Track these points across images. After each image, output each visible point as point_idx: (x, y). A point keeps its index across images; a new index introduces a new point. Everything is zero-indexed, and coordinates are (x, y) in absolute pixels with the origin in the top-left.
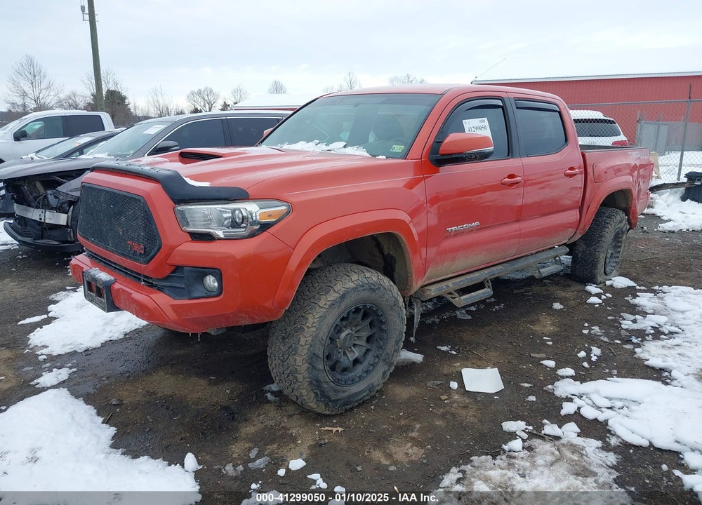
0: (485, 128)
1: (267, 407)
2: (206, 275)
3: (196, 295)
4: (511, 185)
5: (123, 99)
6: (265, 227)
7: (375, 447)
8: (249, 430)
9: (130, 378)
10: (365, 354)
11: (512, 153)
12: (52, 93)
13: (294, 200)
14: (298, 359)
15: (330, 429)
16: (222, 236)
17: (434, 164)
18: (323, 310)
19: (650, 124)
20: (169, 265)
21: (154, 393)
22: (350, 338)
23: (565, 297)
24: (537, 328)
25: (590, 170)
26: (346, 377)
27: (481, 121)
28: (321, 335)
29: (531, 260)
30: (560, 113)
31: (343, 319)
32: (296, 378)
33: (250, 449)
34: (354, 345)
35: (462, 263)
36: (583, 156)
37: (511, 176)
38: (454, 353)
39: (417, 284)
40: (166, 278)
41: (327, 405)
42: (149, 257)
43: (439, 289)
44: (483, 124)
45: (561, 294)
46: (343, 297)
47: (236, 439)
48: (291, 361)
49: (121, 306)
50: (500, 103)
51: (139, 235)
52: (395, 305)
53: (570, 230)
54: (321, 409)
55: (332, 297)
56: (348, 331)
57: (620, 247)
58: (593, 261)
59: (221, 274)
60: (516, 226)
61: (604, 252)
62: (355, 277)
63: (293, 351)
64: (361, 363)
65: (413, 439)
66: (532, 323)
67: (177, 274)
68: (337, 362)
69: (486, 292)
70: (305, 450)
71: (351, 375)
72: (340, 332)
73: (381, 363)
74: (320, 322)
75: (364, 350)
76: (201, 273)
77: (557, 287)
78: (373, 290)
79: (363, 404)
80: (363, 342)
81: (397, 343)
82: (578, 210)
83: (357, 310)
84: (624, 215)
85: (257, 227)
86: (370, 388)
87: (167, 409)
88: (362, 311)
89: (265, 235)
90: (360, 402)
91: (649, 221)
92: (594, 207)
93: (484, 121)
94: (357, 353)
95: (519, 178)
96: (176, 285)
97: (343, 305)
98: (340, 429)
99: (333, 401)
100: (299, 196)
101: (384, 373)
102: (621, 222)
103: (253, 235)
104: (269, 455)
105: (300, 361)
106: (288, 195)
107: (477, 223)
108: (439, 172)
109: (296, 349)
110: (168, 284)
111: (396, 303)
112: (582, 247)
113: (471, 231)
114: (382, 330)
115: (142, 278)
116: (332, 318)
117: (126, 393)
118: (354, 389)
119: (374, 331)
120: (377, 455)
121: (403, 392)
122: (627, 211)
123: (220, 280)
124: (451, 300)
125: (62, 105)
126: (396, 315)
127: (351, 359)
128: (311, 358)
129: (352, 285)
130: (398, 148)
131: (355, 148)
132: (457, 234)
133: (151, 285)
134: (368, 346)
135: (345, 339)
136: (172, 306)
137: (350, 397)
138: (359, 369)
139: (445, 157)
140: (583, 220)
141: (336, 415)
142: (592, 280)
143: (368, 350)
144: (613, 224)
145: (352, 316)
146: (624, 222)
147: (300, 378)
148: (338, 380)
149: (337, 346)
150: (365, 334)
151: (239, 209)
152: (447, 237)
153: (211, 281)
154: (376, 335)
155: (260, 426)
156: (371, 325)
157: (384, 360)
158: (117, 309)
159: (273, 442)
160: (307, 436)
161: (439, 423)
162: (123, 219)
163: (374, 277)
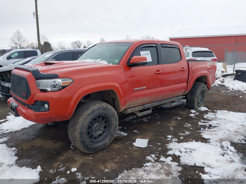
0: (149, 54)
1: (70, 151)
2: (45, 104)
3: (41, 110)
4: (158, 74)
5: (50, 45)
6: (64, 87)
7: (102, 164)
8: (62, 158)
9: (28, 141)
10: (103, 133)
11: (159, 63)
12: (25, 43)
13: (75, 78)
14: (76, 133)
15: (89, 158)
16: (50, 90)
17: (129, 67)
18: (85, 116)
19: (230, 53)
20: (34, 100)
21: (34, 146)
22: (98, 127)
23: (183, 114)
24: (169, 125)
25: (190, 69)
26: (96, 140)
27: (147, 52)
28: (85, 125)
29: (168, 101)
30: (179, 49)
31: (94, 120)
32: (76, 140)
33: (60, 165)
34: (99, 129)
35: (140, 101)
36: (188, 64)
37: (158, 71)
38: (138, 133)
39: (122, 108)
40: (33, 105)
41: (88, 150)
42: (27, 98)
43: (132, 110)
44: (148, 53)
45: (181, 113)
46: (93, 112)
47: (57, 161)
48: (74, 134)
49: (19, 114)
50: (155, 45)
51: (25, 90)
52: (113, 115)
53: (183, 90)
54: (86, 151)
55: (89, 112)
56: (97, 124)
57: (204, 96)
58: (193, 101)
59: (49, 103)
60: (161, 89)
61: (197, 98)
62: (98, 105)
63: (74, 131)
64: (102, 136)
65: (115, 162)
66: (168, 123)
67: (36, 104)
68: (92, 135)
69: (150, 111)
70: (78, 165)
71: (98, 140)
72: (93, 124)
73: (109, 136)
74: (84, 120)
75: (103, 131)
76: (43, 103)
77: (181, 111)
78: (105, 110)
79: (102, 150)
80: (102, 128)
81: (115, 128)
82: (186, 83)
83: (99, 117)
84: (205, 85)
85: (61, 87)
86: (105, 145)
87: (37, 151)
88: (102, 117)
89: (64, 90)
90: (101, 149)
91: (221, 87)
92: (192, 82)
93: (148, 52)
94: (100, 132)
95: (161, 72)
96: (36, 107)
97: (93, 115)
98: (92, 158)
99: (90, 149)
100: (76, 77)
101: (110, 139)
102: (203, 87)
103: (59, 90)
104: (66, 167)
105: (77, 134)
106: (73, 77)
107: (145, 87)
108: (131, 69)
109: (75, 130)
110: (34, 107)
111: (114, 114)
112: (189, 96)
113: (143, 90)
114: (109, 124)
115: (26, 105)
116: (89, 119)
117: (24, 146)
118: (98, 145)
119: (106, 124)
120: (102, 167)
121: (117, 146)
122: (206, 84)
123: (49, 106)
124: (136, 114)
125: (29, 47)
126: (114, 119)
127: (98, 134)
128: (81, 133)
129: (97, 108)
130: (117, 61)
131: (104, 61)
132: (137, 91)
133: (29, 107)
134: (104, 130)
135: (96, 127)
136: (34, 114)
137: (97, 147)
138: (101, 138)
139: (132, 64)
140: (188, 87)
141: (92, 154)
142: (193, 108)
143: (104, 131)
144: (200, 88)
145: (97, 119)
146: (205, 87)
147: (77, 140)
148: (92, 141)
149: (92, 129)
150: (103, 125)
151: (55, 81)
152: (134, 92)
153: (46, 106)
154: (107, 126)
155: (66, 157)
156: (105, 122)
157: (110, 135)
158: (19, 116)
159: (68, 162)
160: (80, 160)
161: (126, 156)
162: (21, 85)
163: (105, 105)
